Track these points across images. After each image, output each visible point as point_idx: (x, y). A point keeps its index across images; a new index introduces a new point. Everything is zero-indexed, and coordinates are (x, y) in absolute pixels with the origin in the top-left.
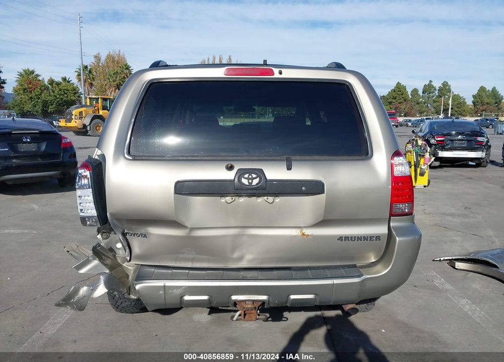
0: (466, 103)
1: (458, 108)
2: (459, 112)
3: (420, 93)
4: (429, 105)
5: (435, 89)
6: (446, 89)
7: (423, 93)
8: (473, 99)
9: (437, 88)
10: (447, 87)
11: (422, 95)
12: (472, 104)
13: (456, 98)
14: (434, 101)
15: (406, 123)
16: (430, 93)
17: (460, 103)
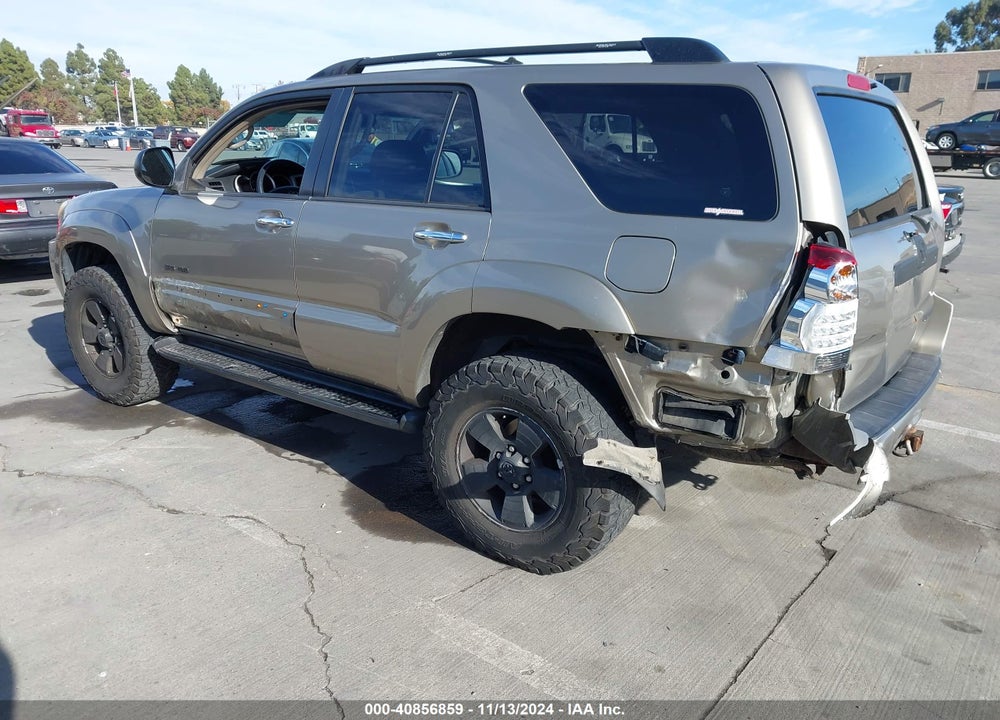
0: (159, 98)
1: (145, 106)
2: (151, 117)
3: (62, 69)
4: (87, 98)
5: (93, 64)
6: (115, 66)
7: (68, 71)
8: (170, 91)
9: (98, 64)
10: (117, 63)
11: (68, 77)
12: (169, 100)
13: (140, 85)
14: (95, 89)
15: (71, 137)
16: (84, 72)
17: (148, 98)
